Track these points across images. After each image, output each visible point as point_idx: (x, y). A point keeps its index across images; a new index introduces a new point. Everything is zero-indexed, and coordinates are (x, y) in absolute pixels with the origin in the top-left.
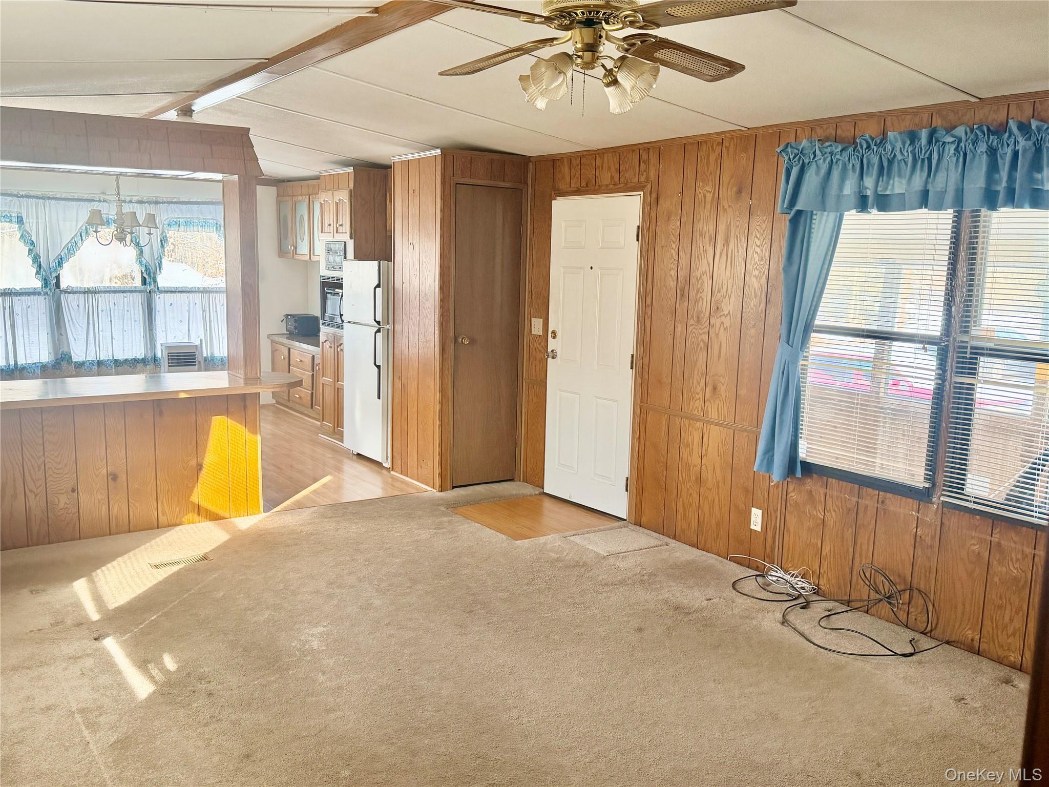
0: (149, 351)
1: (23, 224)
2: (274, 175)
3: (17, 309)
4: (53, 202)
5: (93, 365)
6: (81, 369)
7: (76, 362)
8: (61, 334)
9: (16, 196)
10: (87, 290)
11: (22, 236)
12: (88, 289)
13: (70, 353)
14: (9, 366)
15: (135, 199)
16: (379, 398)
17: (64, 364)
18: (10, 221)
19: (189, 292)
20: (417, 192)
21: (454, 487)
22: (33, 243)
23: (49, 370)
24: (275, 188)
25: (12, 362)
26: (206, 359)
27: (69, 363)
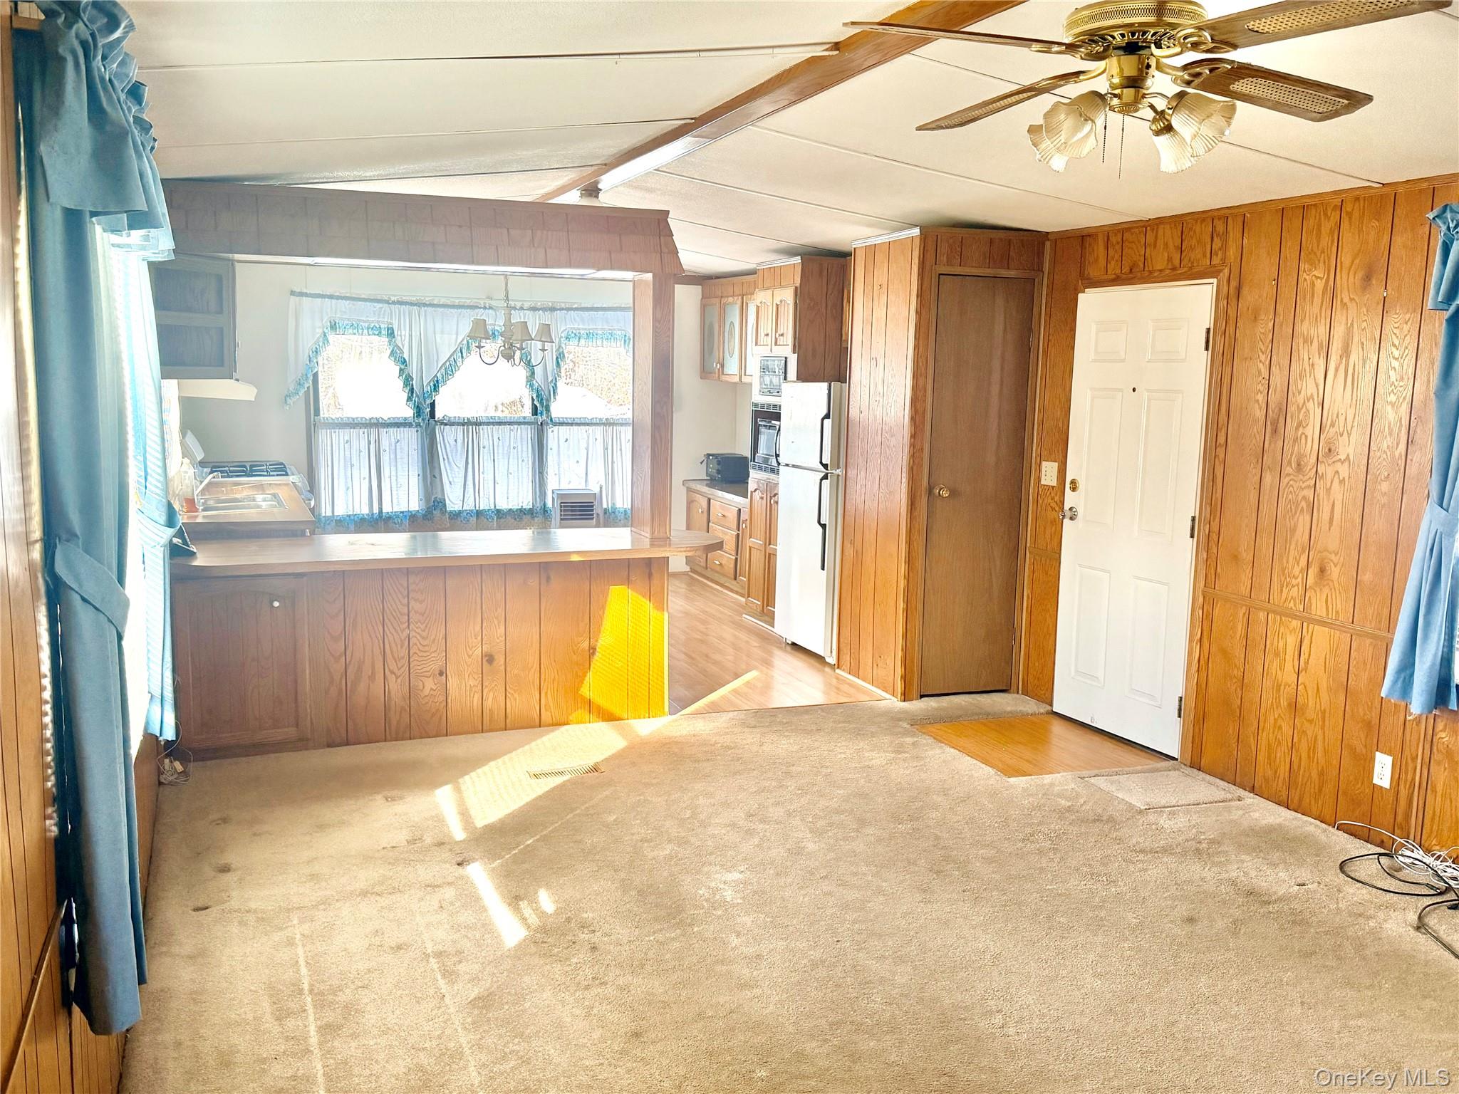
0: (538, 499)
1: (394, 337)
2: (699, 270)
3: (385, 443)
4: (430, 309)
5: (472, 516)
6: (458, 521)
7: (451, 512)
8: (434, 476)
9: (387, 302)
10: (466, 421)
11: (392, 353)
12: (468, 419)
13: (445, 500)
14: (373, 514)
15: (526, 305)
16: (823, 569)
17: (437, 513)
18: (379, 334)
19: (588, 424)
20: (885, 286)
21: (922, 696)
22: (405, 361)
23: (418, 521)
24: (700, 287)
25: (376, 510)
26: (606, 511)
27: (443, 513)
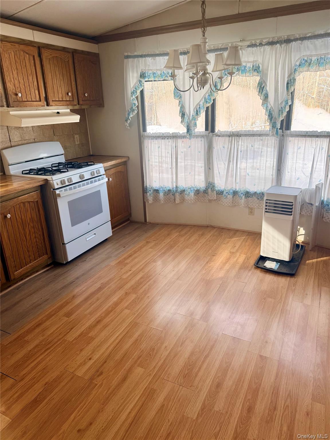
5: (229, 194)
7: (218, 191)
10: (232, 134)
11: (175, 92)
13: (215, 183)
18: (168, 79)
27: (212, 191)
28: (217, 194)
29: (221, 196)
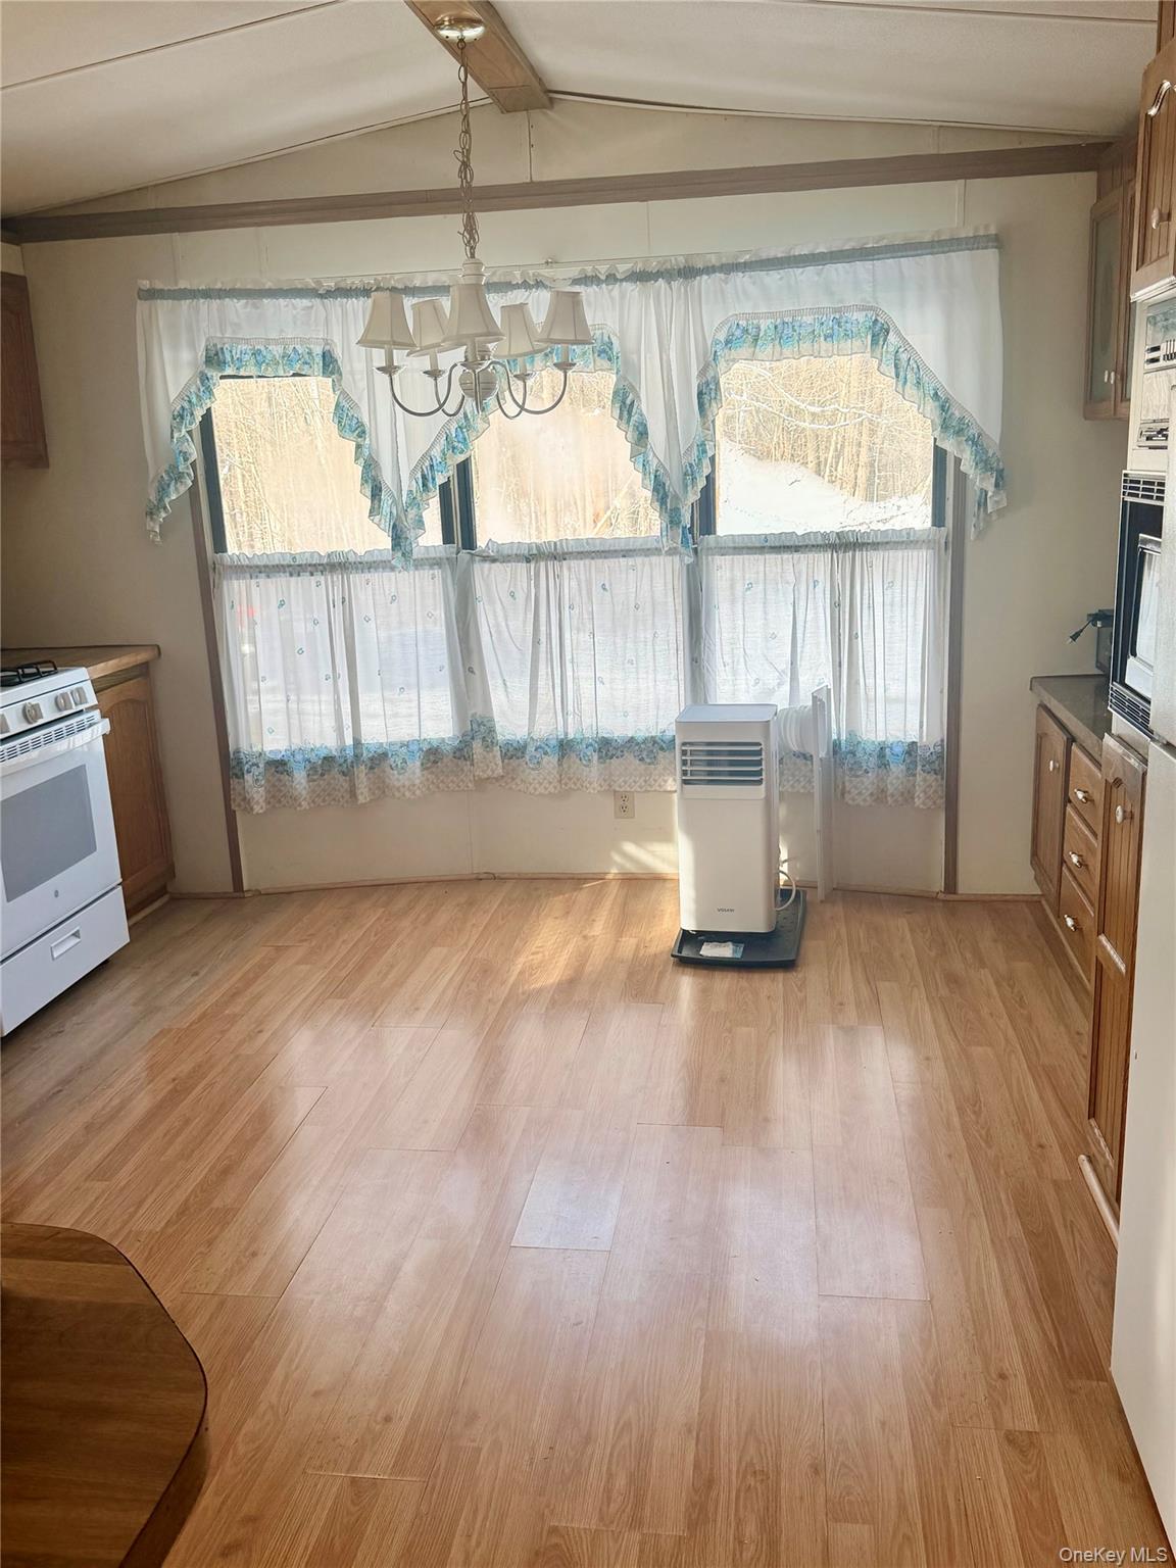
1: (337, 374)
5: (546, 753)
7: (505, 744)
8: (471, 670)
10: (535, 552)
11: (337, 411)
12: (538, 547)
13: (492, 719)
17: (477, 745)
18: (308, 371)
23: (445, 760)
24: (1091, 173)
25: (349, 741)
27: (487, 747)
28: (504, 756)
29: (517, 762)
